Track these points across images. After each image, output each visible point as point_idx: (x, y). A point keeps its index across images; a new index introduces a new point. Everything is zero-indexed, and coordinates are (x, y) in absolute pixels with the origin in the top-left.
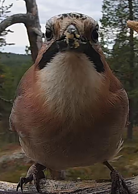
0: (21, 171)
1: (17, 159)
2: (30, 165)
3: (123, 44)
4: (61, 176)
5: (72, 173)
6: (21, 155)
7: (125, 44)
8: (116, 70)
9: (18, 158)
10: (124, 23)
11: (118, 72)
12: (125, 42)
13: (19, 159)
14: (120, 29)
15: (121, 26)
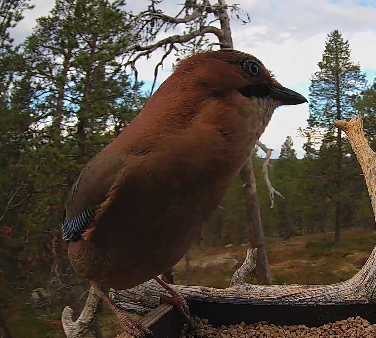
0: (225, 276)
1: (220, 264)
2: (234, 270)
3: (331, 144)
4: (267, 282)
5: (278, 278)
6: (225, 260)
7: (332, 145)
8: (323, 172)
9: (223, 262)
10: (331, 123)
11: (325, 173)
12: (332, 143)
13: (224, 264)
14: (327, 129)
15: (329, 126)
